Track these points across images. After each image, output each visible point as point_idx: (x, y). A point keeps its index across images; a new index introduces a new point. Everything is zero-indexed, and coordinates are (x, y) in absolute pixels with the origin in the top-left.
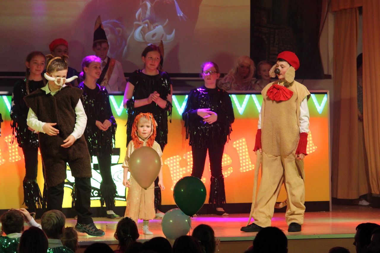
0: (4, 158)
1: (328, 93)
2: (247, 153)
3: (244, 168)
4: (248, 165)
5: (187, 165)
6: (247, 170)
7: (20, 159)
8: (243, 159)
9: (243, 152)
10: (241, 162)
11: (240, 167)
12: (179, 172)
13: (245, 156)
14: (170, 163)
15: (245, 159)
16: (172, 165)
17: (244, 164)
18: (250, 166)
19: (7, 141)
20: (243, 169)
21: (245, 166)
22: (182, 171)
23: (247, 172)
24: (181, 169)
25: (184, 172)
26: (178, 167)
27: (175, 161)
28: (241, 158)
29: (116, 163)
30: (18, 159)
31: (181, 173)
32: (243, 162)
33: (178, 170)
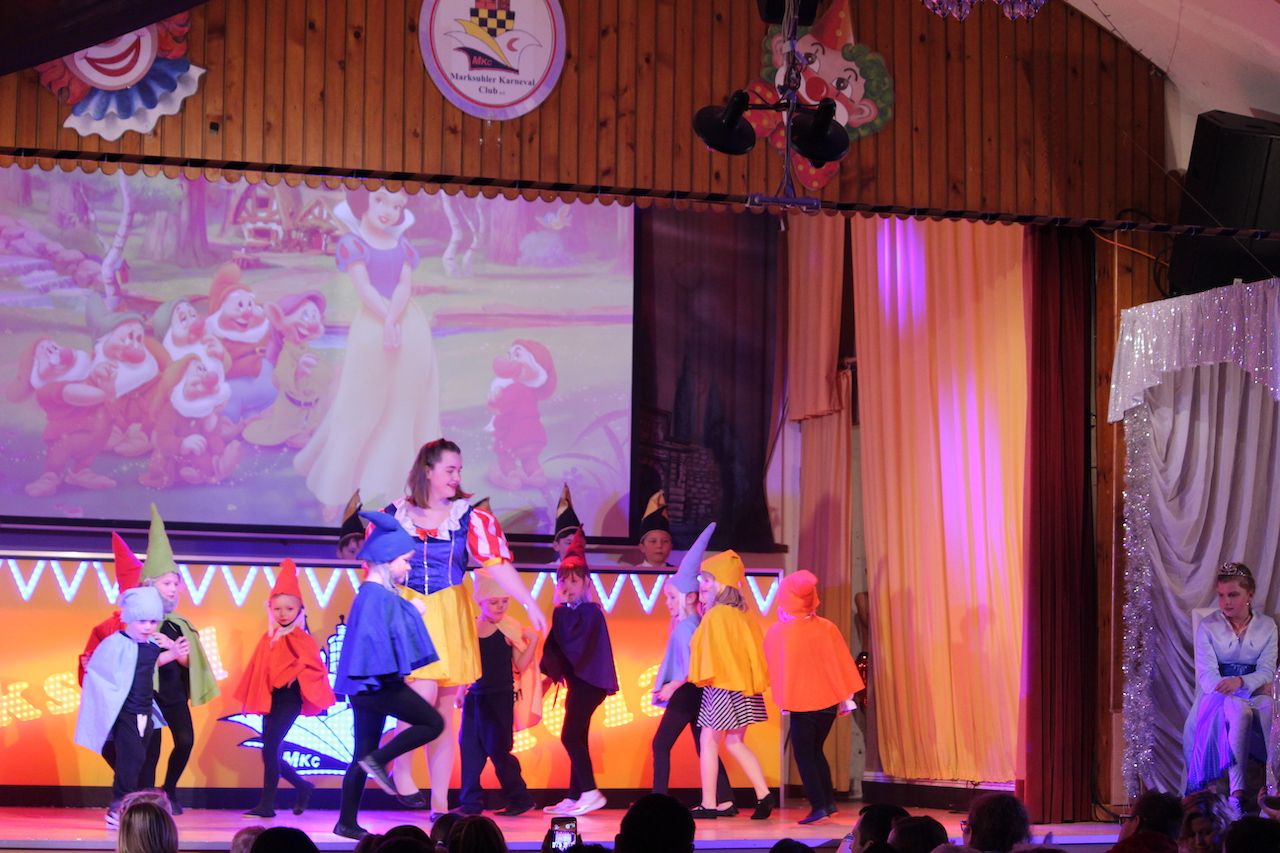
1: (781, 574)
3: (613, 719)
4: (621, 714)
6: (619, 724)
11: (605, 717)
17: (613, 712)
18: (625, 716)
20: (611, 722)
21: (616, 715)
23: (617, 728)
32: (611, 709)
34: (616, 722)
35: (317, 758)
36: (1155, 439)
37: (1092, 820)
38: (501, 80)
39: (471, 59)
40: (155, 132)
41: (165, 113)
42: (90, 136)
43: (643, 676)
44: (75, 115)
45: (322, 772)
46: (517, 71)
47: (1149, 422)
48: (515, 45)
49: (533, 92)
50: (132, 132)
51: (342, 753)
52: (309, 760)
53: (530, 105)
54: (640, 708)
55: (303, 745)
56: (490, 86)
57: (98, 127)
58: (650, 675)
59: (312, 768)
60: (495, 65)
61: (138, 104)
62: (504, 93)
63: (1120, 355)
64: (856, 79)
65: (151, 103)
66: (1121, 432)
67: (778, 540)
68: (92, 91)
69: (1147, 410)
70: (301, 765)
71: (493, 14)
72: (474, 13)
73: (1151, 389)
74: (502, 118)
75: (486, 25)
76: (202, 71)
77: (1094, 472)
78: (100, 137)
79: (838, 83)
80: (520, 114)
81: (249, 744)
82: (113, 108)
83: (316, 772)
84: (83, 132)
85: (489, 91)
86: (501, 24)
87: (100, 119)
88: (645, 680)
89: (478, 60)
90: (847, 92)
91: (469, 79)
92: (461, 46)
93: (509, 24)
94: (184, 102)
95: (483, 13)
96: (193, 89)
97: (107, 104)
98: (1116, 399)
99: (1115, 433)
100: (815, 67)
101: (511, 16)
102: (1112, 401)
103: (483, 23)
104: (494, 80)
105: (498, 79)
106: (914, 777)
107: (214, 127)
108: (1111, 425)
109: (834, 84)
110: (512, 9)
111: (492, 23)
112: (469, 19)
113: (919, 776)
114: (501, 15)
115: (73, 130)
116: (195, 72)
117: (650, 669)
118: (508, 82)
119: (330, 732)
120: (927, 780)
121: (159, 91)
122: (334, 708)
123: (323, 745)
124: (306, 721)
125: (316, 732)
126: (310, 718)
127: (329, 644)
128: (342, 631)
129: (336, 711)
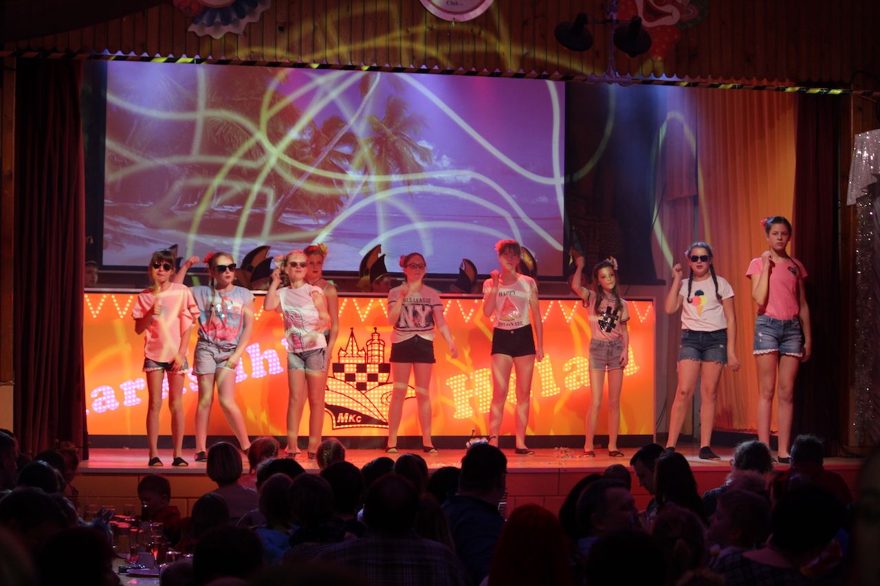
0: (245, 373)
1: (654, 300)
2: (551, 373)
3: (547, 392)
4: (552, 388)
5: (476, 387)
6: (551, 395)
7: (265, 375)
8: (545, 382)
9: (546, 372)
10: (543, 384)
11: (542, 390)
12: (464, 395)
13: (549, 376)
14: (454, 384)
15: (549, 381)
16: (455, 386)
17: (547, 387)
18: (555, 390)
19: (249, 352)
20: (546, 394)
21: (549, 389)
22: (469, 394)
23: (550, 397)
24: (467, 392)
25: (471, 396)
26: (463, 389)
27: (459, 381)
28: (543, 380)
29: (385, 382)
30: (263, 374)
31: (467, 396)
33: (463, 393)
34: (549, 394)
35: (360, 417)
36: (876, 216)
37: (837, 456)
40: (245, 33)
41: (250, 21)
42: (203, 36)
43: (566, 365)
44: (196, 23)
45: (363, 425)
47: (872, 205)
49: (481, 3)
50: (230, 34)
51: (376, 413)
52: (355, 418)
53: (479, 12)
54: (564, 385)
55: (351, 409)
56: (454, 0)
57: (209, 31)
58: (570, 364)
59: (357, 423)
61: (234, 16)
62: (462, 5)
63: (854, 163)
65: (242, 17)
66: (855, 212)
67: (659, 277)
68: (206, 9)
69: (871, 198)
70: (350, 421)
73: (873, 185)
74: (462, 20)
77: (840, 236)
78: (211, 37)
80: (473, 17)
82: (218, 19)
83: (359, 425)
84: (200, 34)
85: (454, 4)
87: (209, 26)
88: (568, 367)
94: (263, 14)
96: (268, 6)
97: (214, 17)
98: (852, 191)
99: (852, 212)
102: (849, 191)
106: (738, 428)
107: (281, 29)
108: (850, 206)
113: (742, 427)
115: (194, 33)
117: (571, 360)
119: (368, 400)
120: (746, 430)
121: (247, 8)
122: (370, 385)
123: (363, 409)
124: (353, 394)
125: (359, 401)
126: (355, 391)
127: (367, 346)
128: (376, 337)
129: (372, 387)
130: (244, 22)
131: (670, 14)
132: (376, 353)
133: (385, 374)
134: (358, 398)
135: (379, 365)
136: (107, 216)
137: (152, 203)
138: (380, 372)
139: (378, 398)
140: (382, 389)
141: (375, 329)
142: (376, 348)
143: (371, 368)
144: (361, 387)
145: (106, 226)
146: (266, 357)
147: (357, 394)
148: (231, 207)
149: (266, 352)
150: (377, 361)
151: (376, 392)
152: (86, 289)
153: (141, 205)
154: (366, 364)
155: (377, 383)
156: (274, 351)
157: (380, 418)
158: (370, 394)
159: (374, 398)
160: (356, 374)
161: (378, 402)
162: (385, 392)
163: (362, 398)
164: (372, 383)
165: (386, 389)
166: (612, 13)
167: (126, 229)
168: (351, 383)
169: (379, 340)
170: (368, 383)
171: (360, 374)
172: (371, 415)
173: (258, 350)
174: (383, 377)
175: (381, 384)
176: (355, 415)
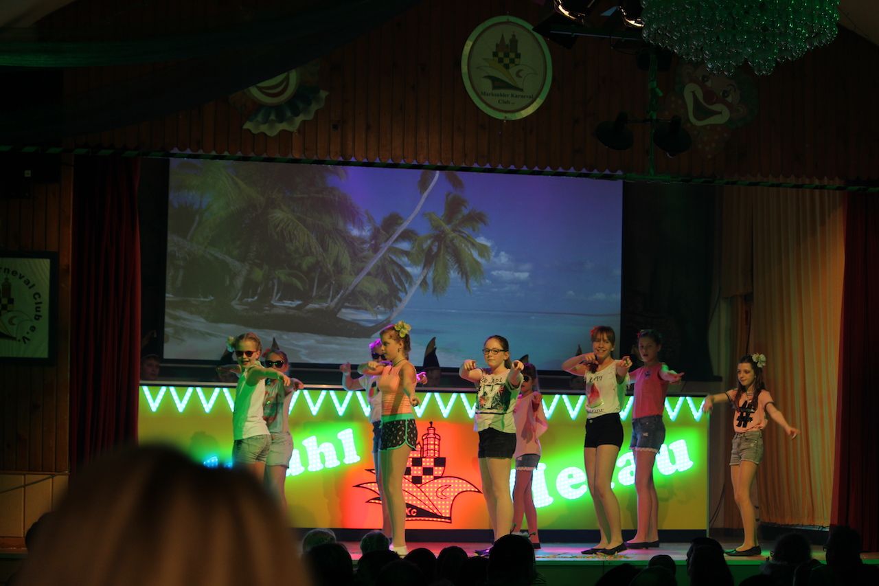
7: (322, 468)
29: (440, 475)
30: (320, 467)
35: (415, 510)
38: (512, 96)
39: (493, 83)
40: (299, 131)
41: (305, 119)
42: (258, 134)
44: (250, 121)
45: (418, 519)
46: (522, 90)
48: (521, 74)
49: (532, 103)
50: (284, 131)
51: (431, 507)
52: (410, 511)
53: (530, 110)
56: (506, 99)
57: (264, 128)
58: (624, 459)
59: (411, 516)
60: (509, 86)
61: (289, 114)
62: (513, 103)
64: (735, 91)
65: (297, 115)
67: (715, 374)
71: (507, 55)
72: (495, 54)
74: (513, 119)
75: (502, 62)
76: (327, 93)
78: (266, 135)
79: (723, 93)
80: (525, 116)
81: (373, 501)
82: (273, 117)
83: (414, 519)
84: (255, 131)
85: (505, 102)
86: (512, 61)
87: (265, 123)
88: (622, 462)
89: (498, 83)
90: (729, 99)
91: (493, 95)
92: (486, 75)
93: (517, 61)
94: (317, 112)
95: (501, 55)
96: (322, 104)
97: (269, 115)
100: (709, 84)
101: (518, 56)
103: (501, 61)
104: (508, 95)
105: (510, 96)
106: (790, 523)
107: (335, 127)
109: (721, 94)
110: (519, 52)
111: (507, 61)
112: (492, 58)
114: (512, 55)
115: (249, 130)
116: (323, 94)
118: (516, 96)
119: (423, 494)
120: (798, 525)
121: (301, 106)
122: (425, 479)
123: (419, 502)
124: (409, 487)
125: (415, 494)
126: (411, 485)
127: (423, 440)
128: (431, 431)
129: (427, 481)
130: (299, 120)
131: (720, 113)
132: (432, 447)
133: (440, 468)
134: (413, 491)
135: (435, 459)
136: (168, 310)
137: (212, 298)
138: (435, 466)
139: (433, 491)
140: (438, 483)
141: (431, 423)
142: (432, 442)
143: (426, 462)
144: (417, 480)
145: (167, 320)
146: (323, 450)
147: (413, 488)
148: (290, 302)
149: (322, 445)
150: (432, 455)
151: (431, 485)
152: (141, 382)
153: (202, 299)
154: (421, 458)
155: (432, 477)
156: (331, 445)
157: (435, 511)
158: (425, 488)
159: (429, 492)
160: (412, 468)
161: (433, 496)
162: (440, 486)
163: (417, 492)
164: (428, 477)
165: (441, 483)
166: (652, 112)
167: (188, 323)
168: (407, 476)
169: (434, 434)
170: (423, 477)
171: (415, 468)
172: (426, 508)
173: (315, 444)
174: (438, 470)
175: (436, 478)
176: (410, 509)
